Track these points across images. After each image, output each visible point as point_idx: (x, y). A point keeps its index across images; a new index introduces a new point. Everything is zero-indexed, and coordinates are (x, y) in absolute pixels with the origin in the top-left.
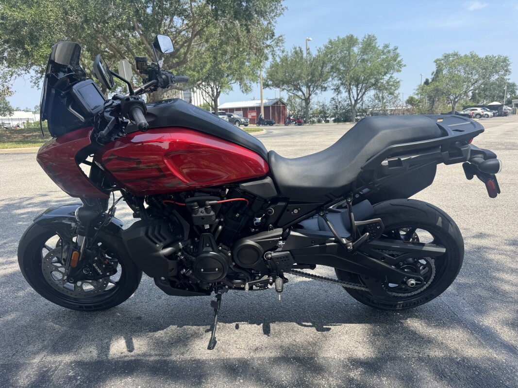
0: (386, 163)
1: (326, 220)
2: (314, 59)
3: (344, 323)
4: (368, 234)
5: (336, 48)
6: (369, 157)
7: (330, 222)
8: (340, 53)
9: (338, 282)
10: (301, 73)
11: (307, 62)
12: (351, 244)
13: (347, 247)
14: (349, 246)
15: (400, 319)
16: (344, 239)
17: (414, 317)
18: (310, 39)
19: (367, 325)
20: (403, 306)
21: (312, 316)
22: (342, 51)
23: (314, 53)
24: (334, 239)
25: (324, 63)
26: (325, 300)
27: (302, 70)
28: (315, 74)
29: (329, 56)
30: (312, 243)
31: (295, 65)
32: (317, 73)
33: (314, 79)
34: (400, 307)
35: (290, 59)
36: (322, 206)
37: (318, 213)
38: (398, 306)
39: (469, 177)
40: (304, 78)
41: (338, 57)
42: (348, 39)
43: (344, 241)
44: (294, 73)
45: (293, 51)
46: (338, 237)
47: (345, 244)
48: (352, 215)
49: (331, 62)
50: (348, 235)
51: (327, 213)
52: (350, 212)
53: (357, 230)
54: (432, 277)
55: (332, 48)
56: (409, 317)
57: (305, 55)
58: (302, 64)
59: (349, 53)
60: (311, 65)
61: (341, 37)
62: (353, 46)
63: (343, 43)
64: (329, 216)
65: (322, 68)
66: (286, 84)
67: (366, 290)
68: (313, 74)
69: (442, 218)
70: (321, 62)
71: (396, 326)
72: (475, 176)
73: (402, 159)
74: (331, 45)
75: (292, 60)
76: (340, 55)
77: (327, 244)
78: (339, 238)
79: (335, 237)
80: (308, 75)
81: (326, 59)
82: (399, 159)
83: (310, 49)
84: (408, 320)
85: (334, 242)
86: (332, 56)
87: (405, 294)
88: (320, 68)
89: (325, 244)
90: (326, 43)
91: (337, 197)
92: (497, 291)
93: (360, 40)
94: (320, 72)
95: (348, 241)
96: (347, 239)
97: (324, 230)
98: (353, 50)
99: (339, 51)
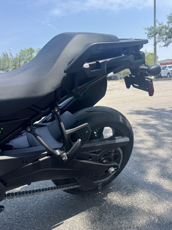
0: (87, 66)
1: (35, 135)
2: (15, 58)
3: (65, 219)
4: (80, 140)
5: (25, 53)
6: (70, 60)
7: (40, 136)
8: (27, 56)
9: (55, 188)
10: (9, 65)
11: (11, 60)
12: (65, 154)
13: (61, 159)
14: (64, 156)
15: (103, 197)
16: (57, 151)
17: (111, 192)
18: (11, 49)
19: (83, 213)
20: (102, 186)
21: (35, 223)
22: (28, 55)
23: (14, 56)
24: (46, 152)
25: (20, 60)
26: (44, 199)
27: (9, 63)
28: (16, 65)
29: (22, 57)
30: (23, 163)
31: (5, 61)
32: (17, 65)
33: (16, 68)
34: (100, 187)
35: (1, 58)
36: (29, 121)
37: (25, 129)
38: (99, 187)
39: (128, 87)
40: (11, 68)
41: (27, 58)
42: (30, 50)
43: (58, 152)
44: (5, 65)
45: (3, 54)
46: (50, 148)
47: (59, 156)
48: (62, 124)
49: (23, 60)
50: (60, 145)
51: (35, 129)
52: (59, 121)
53: (69, 139)
54: (121, 161)
55: (23, 53)
56: (108, 193)
57: (9, 56)
58: (9, 61)
59: (32, 56)
60: (14, 61)
61: (27, 49)
62: (33, 52)
63: (28, 51)
64: (37, 131)
65: (20, 63)
66: (2, 70)
67: (78, 186)
68: (15, 65)
69: (121, 116)
70: (19, 60)
71: (103, 205)
72: (131, 86)
73: (100, 62)
74: (22, 52)
75: (3, 59)
76: (27, 57)
77: (40, 160)
78: (52, 150)
79: (47, 150)
80: (13, 66)
81: (21, 58)
82: (98, 63)
83: (12, 54)
84: (108, 196)
85: (47, 155)
86: (23, 57)
87: (105, 179)
88: (18, 63)
89: (38, 160)
90: (20, 51)
91: (43, 110)
92: (141, 155)
93: (36, 50)
94: (19, 65)
95: (62, 152)
96: (60, 149)
97: (35, 145)
98: (33, 55)
99: (26, 55)
